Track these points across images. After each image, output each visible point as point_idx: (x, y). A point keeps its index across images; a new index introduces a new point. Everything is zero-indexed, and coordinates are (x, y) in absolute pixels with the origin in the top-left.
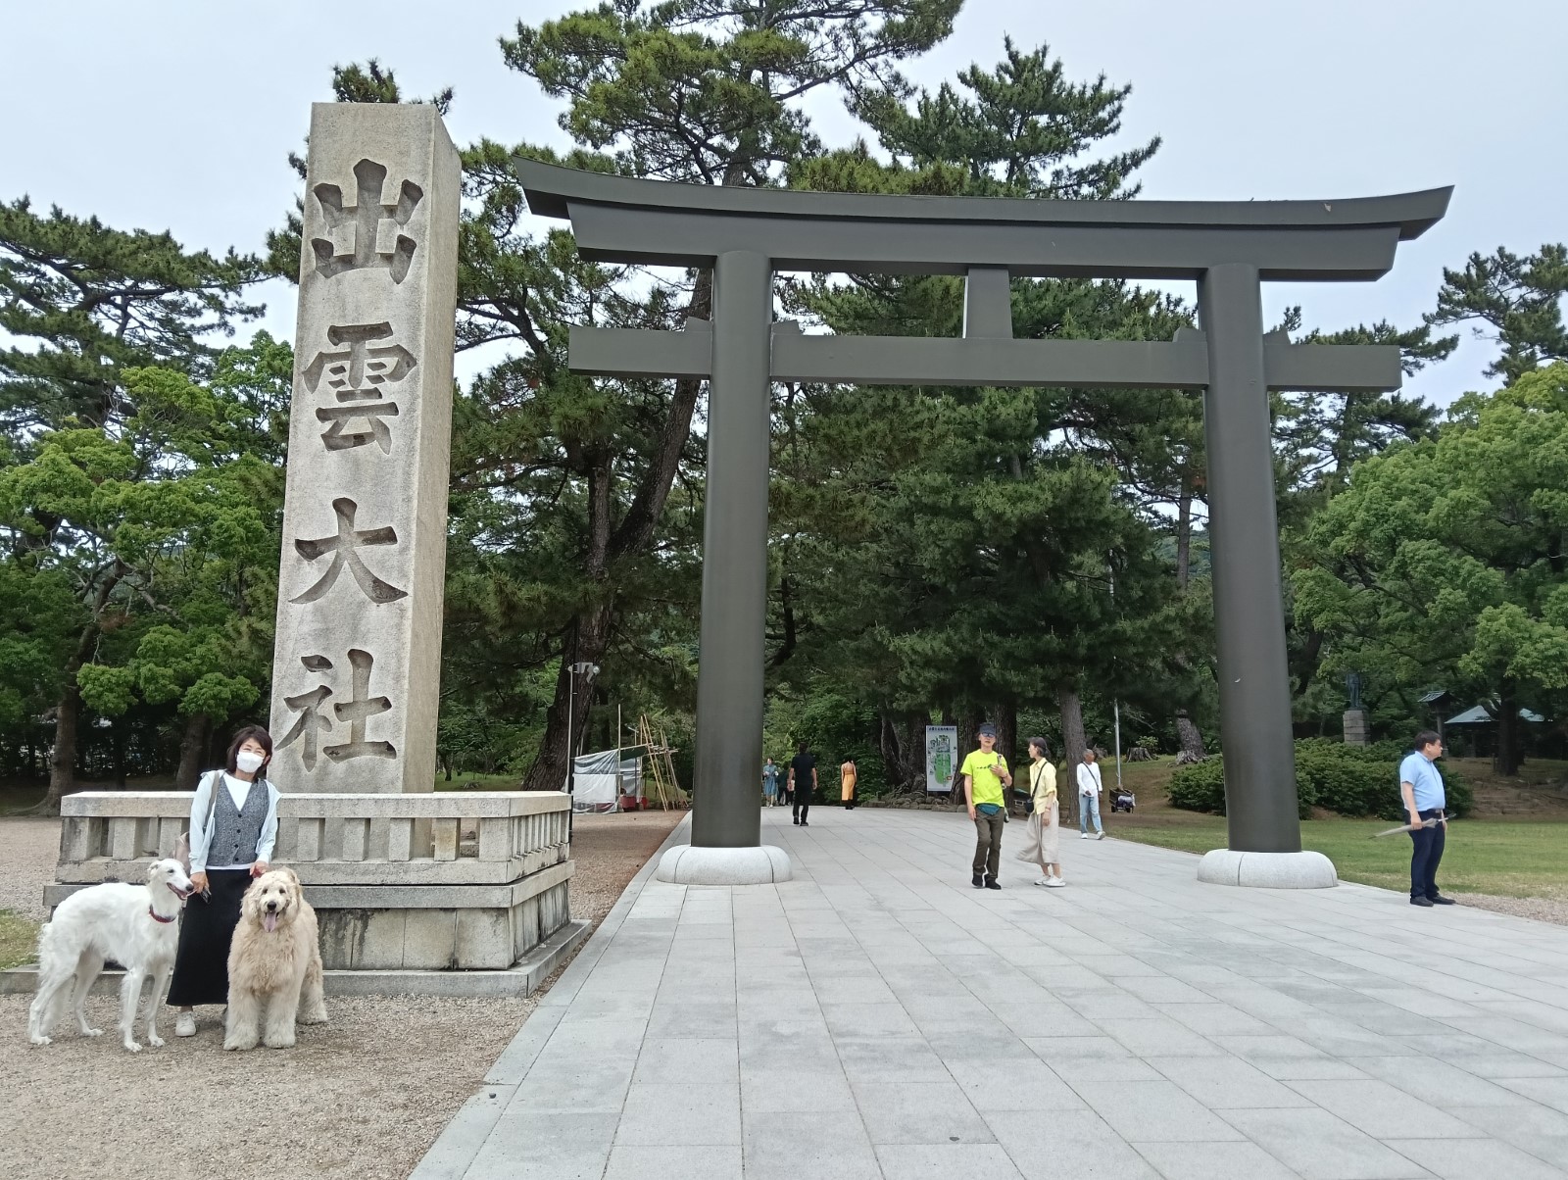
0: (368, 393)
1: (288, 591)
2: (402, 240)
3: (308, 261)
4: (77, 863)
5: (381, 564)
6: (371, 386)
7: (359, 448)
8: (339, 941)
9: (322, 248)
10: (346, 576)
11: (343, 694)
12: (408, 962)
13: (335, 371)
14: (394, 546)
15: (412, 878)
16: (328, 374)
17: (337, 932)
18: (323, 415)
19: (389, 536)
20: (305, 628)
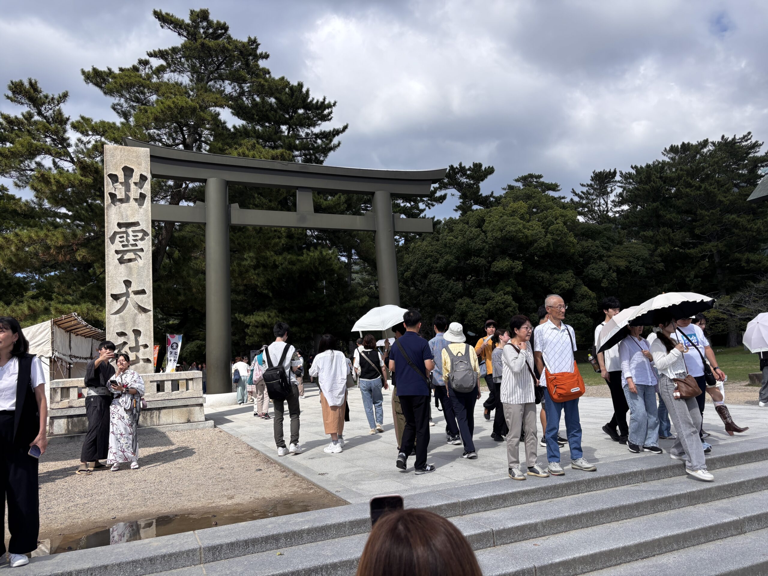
0: (132, 245)
1: (109, 311)
2: (141, 194)
3: (108, 200)
4: (58, 402)
5: (142, 301)
6: (134, 243)
7: (131, 263)
8: (152, 418)
9: (113, 196)
10: (130, 305)
11: (132, 344)
12: (174, 422)
13: (121, 237)
14: (145, 295)
15: (174, 397)
16: (117, 239)
17: (151, 415)
18: (117, 252)
19: (143, 292)
20: (117, 323)
